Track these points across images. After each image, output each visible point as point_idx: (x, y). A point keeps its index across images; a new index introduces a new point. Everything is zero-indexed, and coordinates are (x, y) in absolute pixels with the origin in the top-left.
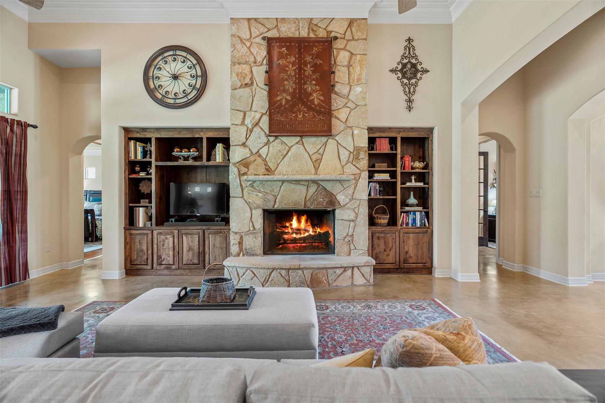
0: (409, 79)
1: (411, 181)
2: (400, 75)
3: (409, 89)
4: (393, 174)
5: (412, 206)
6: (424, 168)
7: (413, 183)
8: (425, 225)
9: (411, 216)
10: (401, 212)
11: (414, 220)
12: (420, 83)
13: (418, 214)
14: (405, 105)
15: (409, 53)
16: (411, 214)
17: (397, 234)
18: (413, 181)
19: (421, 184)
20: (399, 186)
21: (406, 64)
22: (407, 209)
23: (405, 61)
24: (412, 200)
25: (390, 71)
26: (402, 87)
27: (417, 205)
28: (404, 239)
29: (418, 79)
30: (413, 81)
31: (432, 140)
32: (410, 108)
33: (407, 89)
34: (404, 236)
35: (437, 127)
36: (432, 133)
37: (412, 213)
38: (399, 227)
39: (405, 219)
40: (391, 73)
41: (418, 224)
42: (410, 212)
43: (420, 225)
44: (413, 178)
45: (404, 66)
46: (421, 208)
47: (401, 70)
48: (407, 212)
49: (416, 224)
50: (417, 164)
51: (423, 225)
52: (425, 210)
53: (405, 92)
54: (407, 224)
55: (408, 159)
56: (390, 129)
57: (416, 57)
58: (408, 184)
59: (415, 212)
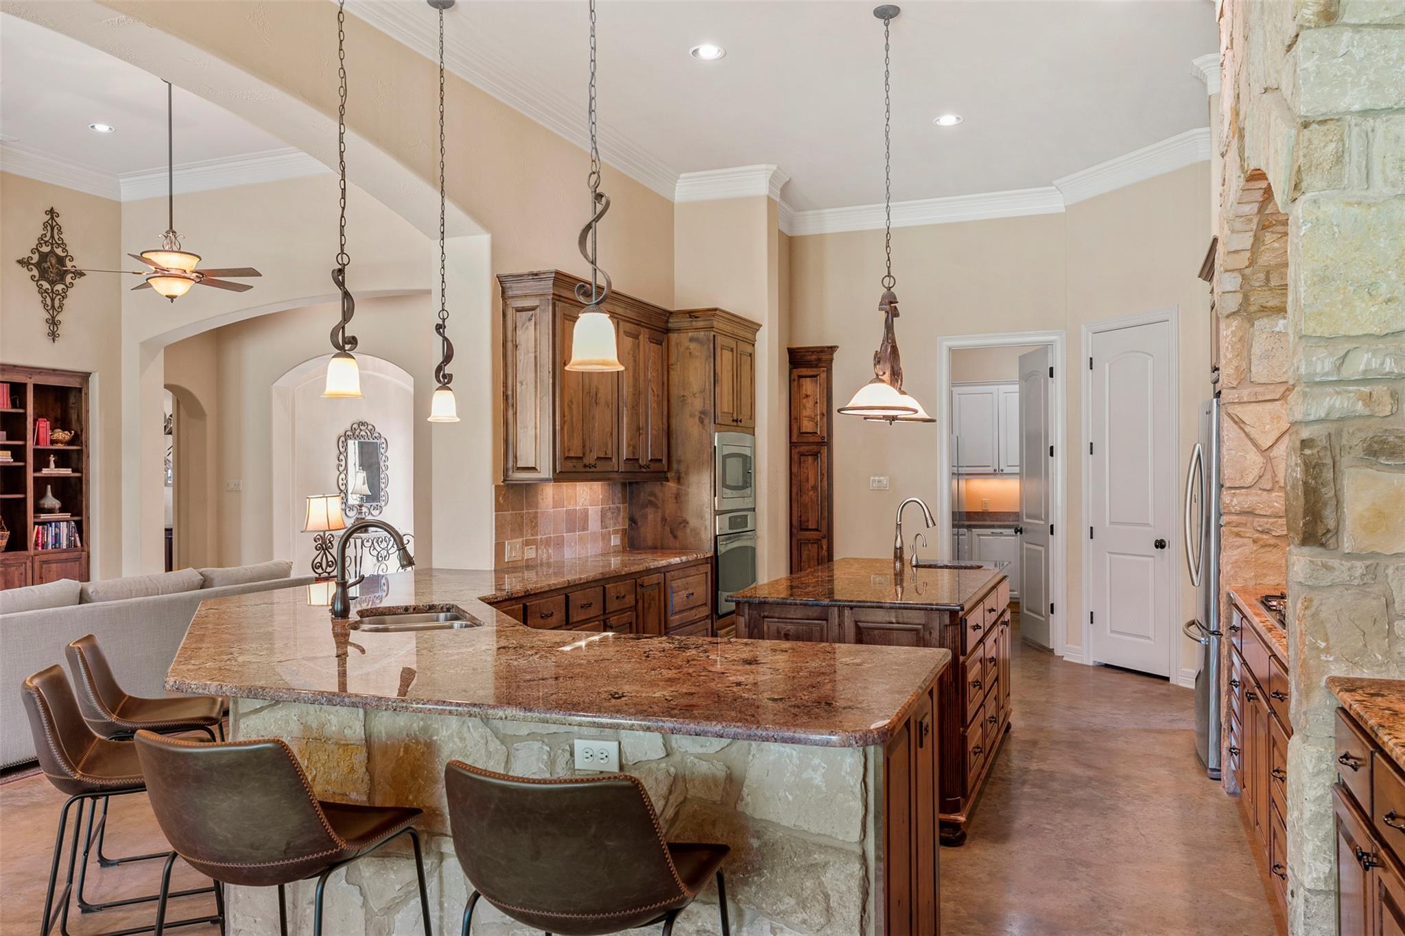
0: (52, 283)
1: (48, 466)
2: (35, 272)
3: (53, 300)
4: (18, 453)
5: (51, 511)
6: (69, 443)
7: (51, 471)
8: (75, 546)
9: (52, 531)
10: (35, 523)
11: (57, 537)
12: (70, 292)
13: (63, 525)
14: (45, 328)
15: (52, 237)
16: (51, 526)
17: (29, 564)
18: (52, 465)
19: (67, 472)
20: (30, 475)
21: (47, 254)
22: (44, 517)
23: (45, 249)
24: (51, 501)
25: (19, 262)
26: (40, 296)
27: (62, 510)
28: (41, 573)
29: (66, 286)
30: (59, 287)
31: (87, 394)
32: (53, 336)
33: (49, 301)
34: (41, 567)
35: (97, 374)
36: (87, 381)
37: (53, 524)
38: (31, 551)
39: (40, 536)
40: (19, 266)
41: (64, 545)
42: (50, 523)
43: (69, 546)
44: (52, 459)
45: (44, 257)
46: (67, 516)
47: (38, 265)
48: (43, 523)
49: (60, 544)
50: (60, 435)
51: (72, 544)
52: (76, 518)
53: (45, 305)
54: (44, 546)
55: (44, 424)
56: (14, 368)
57: (63, 245)
58: (45, 471)
59: (58, 521)
